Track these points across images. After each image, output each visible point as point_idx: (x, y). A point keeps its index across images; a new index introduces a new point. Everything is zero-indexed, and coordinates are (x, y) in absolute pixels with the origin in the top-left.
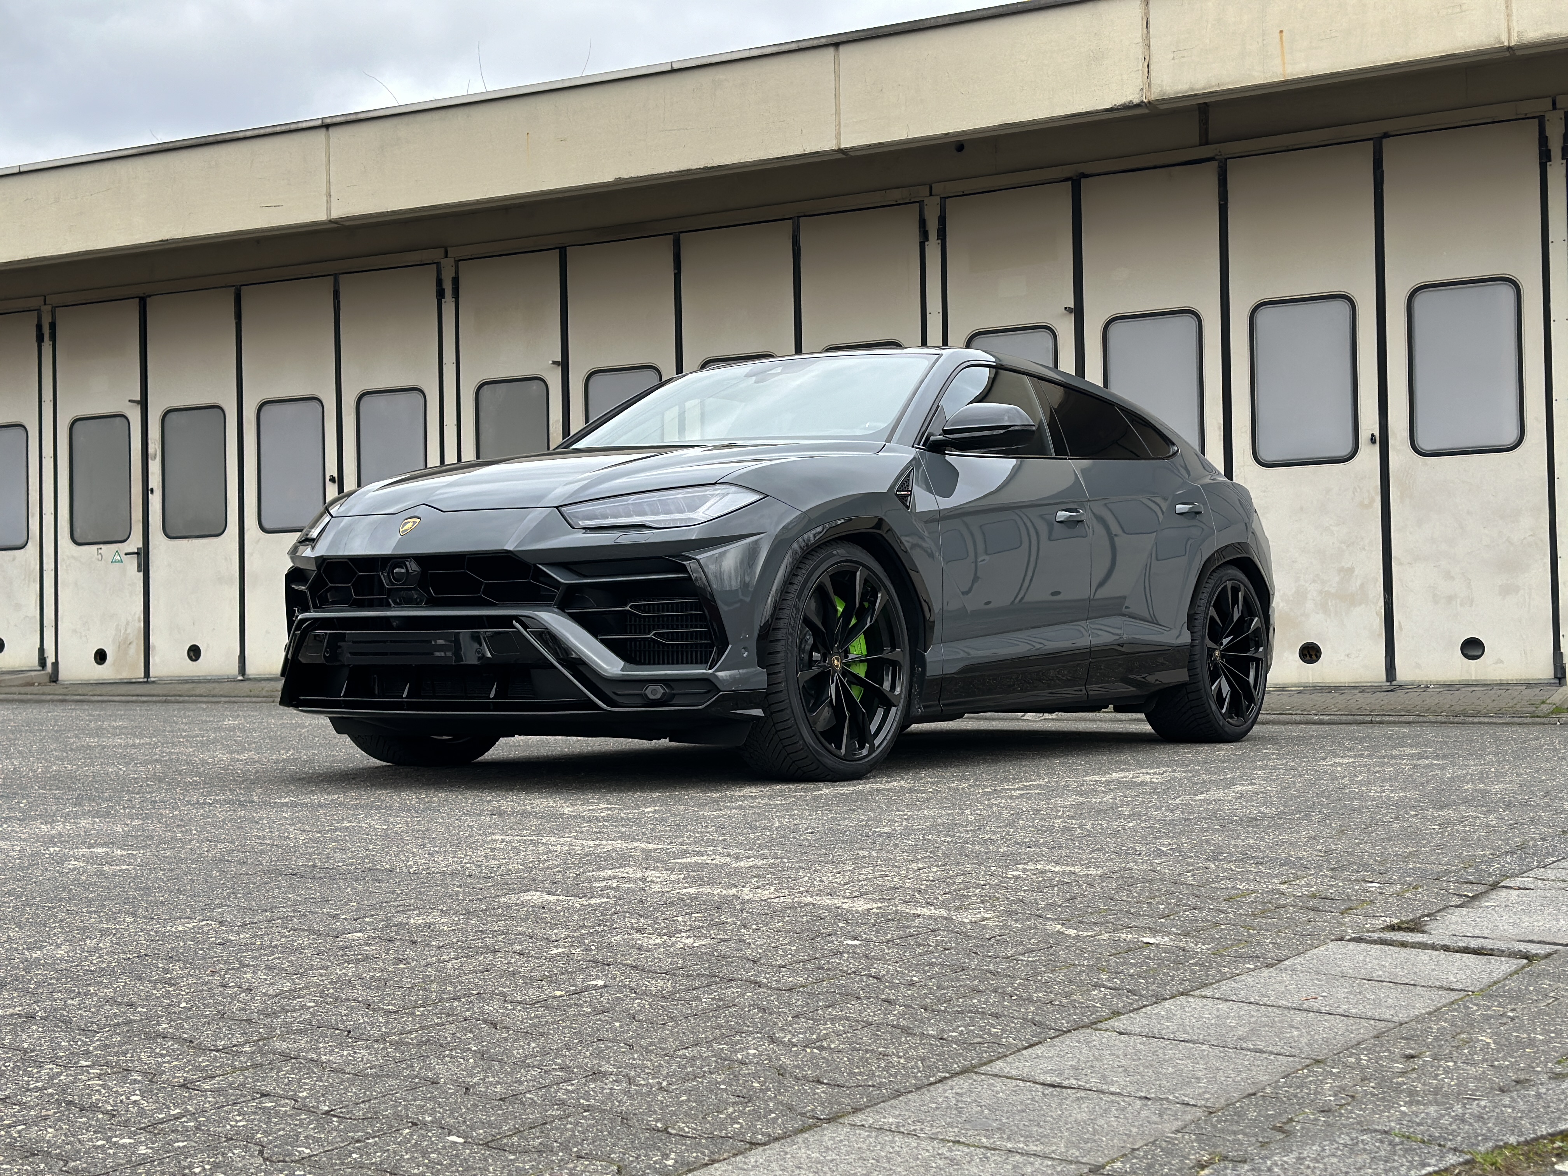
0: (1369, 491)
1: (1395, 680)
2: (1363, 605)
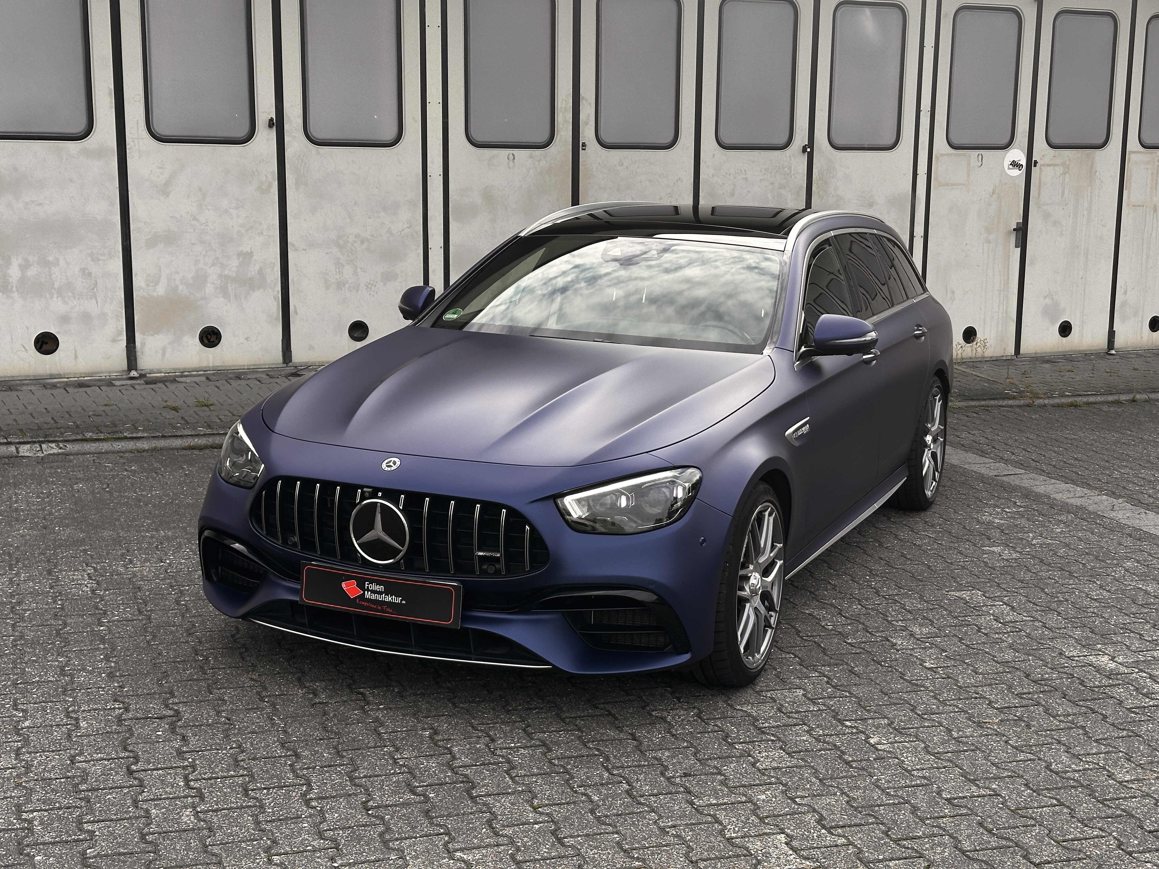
0: (266, 176)
1: (291, 361)
2: (261, 290)
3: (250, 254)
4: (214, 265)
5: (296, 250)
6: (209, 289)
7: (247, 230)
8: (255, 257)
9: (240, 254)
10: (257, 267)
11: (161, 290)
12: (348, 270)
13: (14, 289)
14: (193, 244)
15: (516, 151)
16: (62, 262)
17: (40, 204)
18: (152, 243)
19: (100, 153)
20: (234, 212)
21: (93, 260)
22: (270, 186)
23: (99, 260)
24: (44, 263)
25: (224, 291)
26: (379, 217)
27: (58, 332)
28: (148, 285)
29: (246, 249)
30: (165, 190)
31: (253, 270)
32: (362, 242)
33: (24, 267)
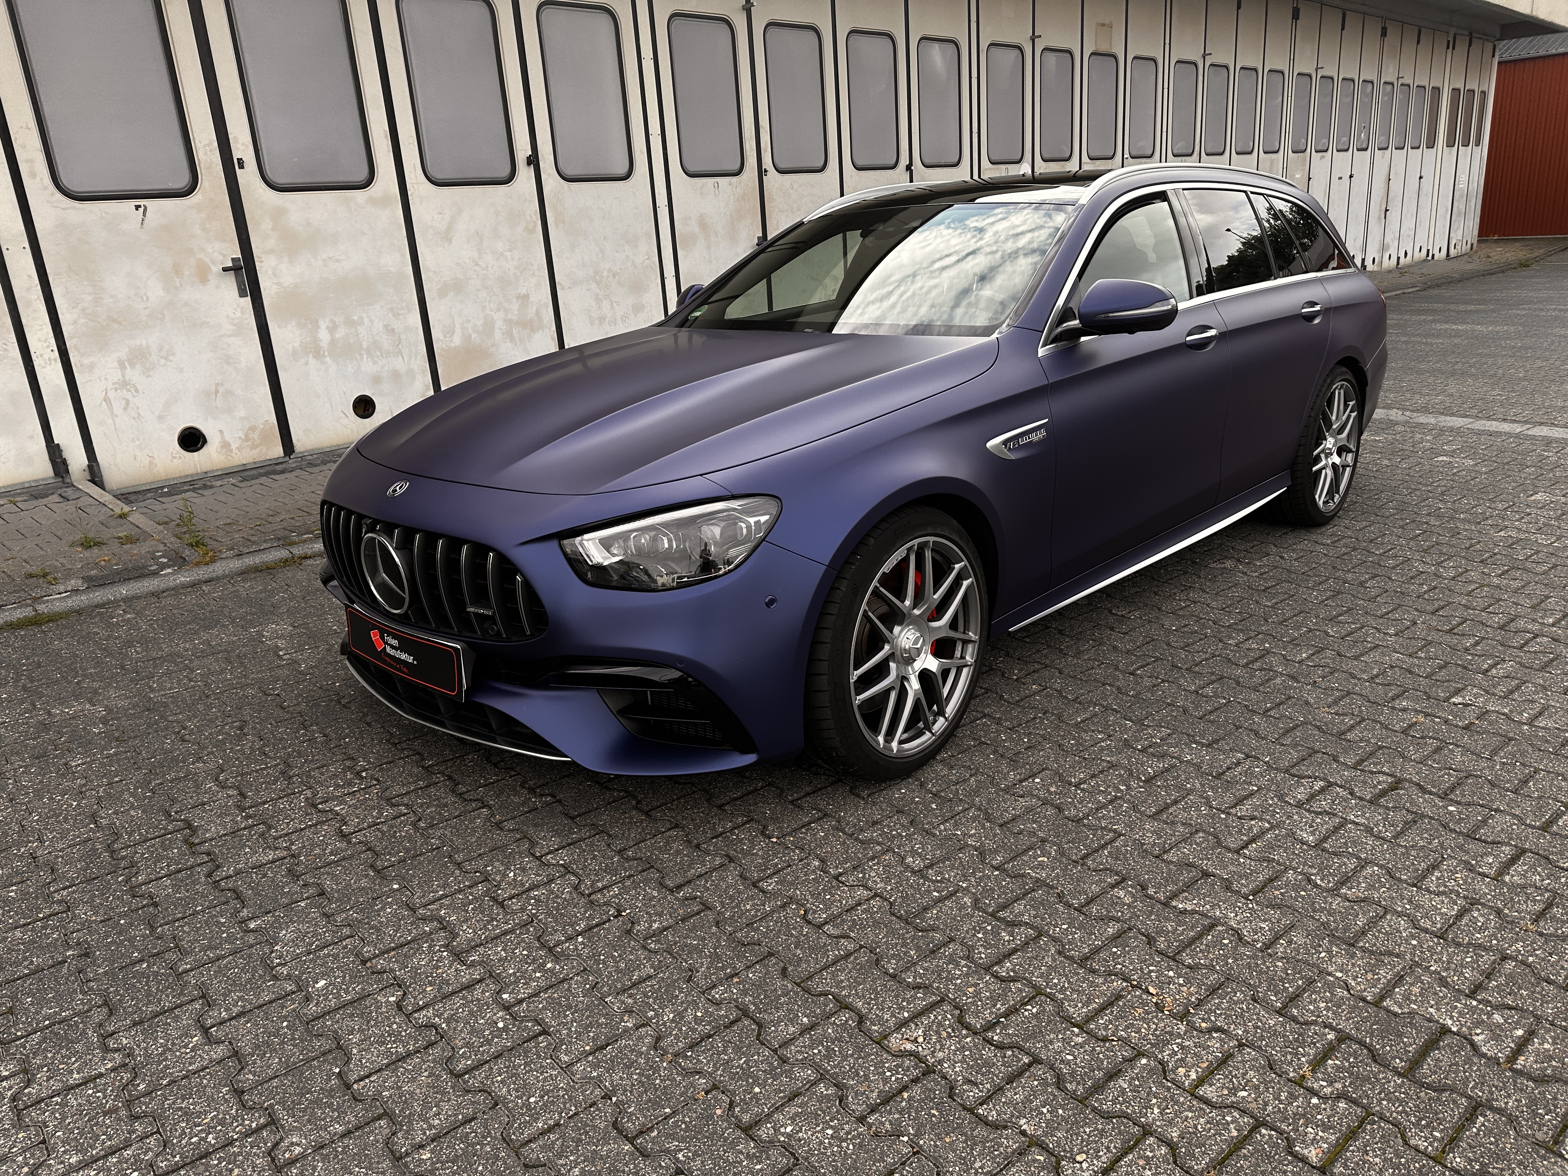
0: (531, 216)
3: (526, 297)
4: (499, 310)
5: (563, 289)
6: (498, 335)
7: (521, 273)
8: (531, 299)
9: (519, 297)
10: (534, 308)
11: (457, 340)
12: (606, 304)
13: (326, 353)
14: (478, 290)
15: (719, 179)
16: (366, 320)
17: (337, 261)
18: (442, 293)
19: (384, 202)
20: (508, 254)
21: (394, 316)
22: (535, 226)
23: (399, 314)
24: (351, 323)
25: (509, 335)
26: (624, 251)
27: (373, 394)
28: (445, 337)
29: (523, 291)
30: (447, 236)
31: (531, 311)
32: (614, 277)
33: (332, 330)
